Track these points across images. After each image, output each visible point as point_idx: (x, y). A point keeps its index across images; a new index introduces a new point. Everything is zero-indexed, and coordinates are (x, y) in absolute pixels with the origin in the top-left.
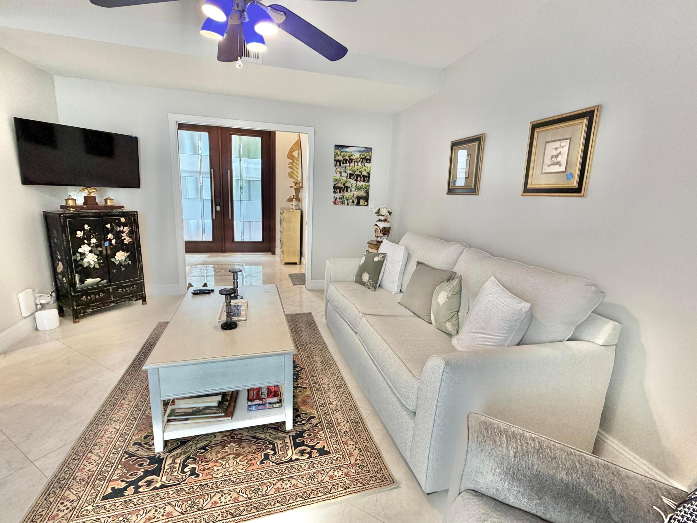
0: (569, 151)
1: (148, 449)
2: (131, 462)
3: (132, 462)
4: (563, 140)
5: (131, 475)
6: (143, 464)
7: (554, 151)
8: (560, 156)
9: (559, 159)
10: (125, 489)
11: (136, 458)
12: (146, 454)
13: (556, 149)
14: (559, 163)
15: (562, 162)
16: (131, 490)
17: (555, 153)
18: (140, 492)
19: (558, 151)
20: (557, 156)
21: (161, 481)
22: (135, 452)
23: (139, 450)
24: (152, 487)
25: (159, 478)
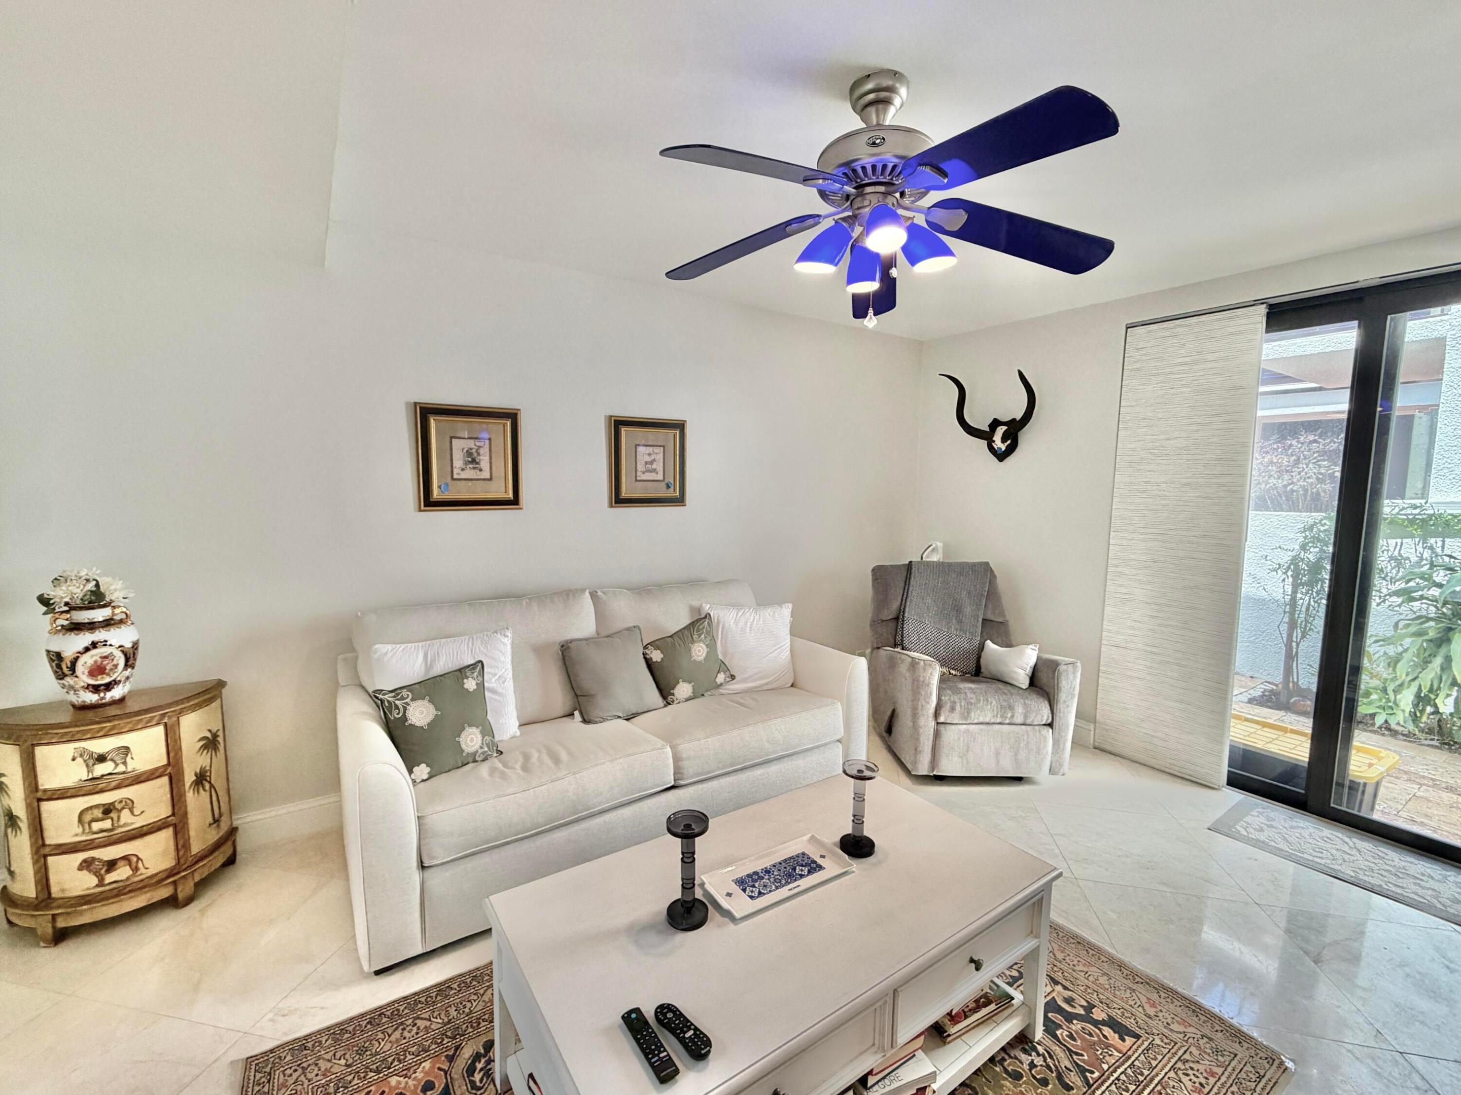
0: (664, 459)
1: (1051, 1057)
2: (1086, 1058)
3: (1082, 1055)
4: (657, 446)
5: (1091, 1035)
6: (1067, 1036)
7: (647, 456)
8: (655, 463)
9: (654, 466)
10: (1103, 1023)
11: (1075, 1057)
12: (1057, 1048)
13: (649, 455)
14: (654, 471)
15: (658, 469)
16: (1098, 1014)
17: (648, 459)
18: (1088, 1002)
19: (652, 457)
20: (651, 463)
21: (1053, 990)
22: (1073, 1069)
23: (1065, 1067)
24: (1070, 993)
25: (1054, 994)
